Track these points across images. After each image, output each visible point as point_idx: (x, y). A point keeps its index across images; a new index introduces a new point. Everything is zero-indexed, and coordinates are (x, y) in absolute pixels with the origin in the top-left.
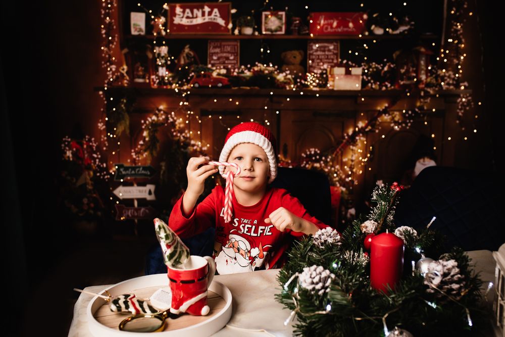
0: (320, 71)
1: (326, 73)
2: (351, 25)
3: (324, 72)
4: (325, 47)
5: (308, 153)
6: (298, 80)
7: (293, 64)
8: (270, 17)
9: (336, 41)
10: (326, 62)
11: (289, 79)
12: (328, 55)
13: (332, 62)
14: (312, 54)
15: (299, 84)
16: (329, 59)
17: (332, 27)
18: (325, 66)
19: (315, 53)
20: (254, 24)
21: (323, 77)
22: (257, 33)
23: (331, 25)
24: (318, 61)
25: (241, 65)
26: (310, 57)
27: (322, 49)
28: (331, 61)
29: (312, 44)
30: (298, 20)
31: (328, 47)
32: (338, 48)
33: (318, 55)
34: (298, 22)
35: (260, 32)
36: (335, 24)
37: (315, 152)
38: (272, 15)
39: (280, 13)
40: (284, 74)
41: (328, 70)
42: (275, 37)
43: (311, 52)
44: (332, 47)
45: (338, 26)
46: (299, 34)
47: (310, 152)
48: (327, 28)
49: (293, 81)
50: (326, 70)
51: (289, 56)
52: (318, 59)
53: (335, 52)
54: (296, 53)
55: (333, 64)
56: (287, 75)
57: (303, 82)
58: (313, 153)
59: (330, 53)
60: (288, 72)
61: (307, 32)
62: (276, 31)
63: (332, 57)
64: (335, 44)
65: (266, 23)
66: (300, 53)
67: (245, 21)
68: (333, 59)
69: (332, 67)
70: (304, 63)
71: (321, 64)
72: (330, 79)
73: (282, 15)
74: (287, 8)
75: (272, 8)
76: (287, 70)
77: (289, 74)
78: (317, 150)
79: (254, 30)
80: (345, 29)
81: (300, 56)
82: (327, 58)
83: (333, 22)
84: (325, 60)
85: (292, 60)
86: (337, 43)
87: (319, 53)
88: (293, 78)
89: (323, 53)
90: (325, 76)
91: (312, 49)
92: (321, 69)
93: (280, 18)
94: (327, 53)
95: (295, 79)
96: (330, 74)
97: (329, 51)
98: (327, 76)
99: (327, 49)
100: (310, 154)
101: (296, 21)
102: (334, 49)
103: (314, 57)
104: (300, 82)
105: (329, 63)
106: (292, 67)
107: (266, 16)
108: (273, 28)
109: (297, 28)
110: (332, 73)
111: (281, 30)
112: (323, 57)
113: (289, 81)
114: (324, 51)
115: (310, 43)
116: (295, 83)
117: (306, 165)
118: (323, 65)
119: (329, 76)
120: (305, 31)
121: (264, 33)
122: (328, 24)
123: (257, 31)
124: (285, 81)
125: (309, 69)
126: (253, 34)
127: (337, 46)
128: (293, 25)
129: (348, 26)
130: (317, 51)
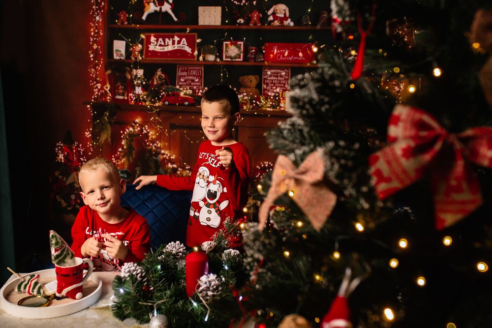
0: (273, 94)
1: (278, 96)
2: (301, 54)
3: (277, 95)
4: (278, 73)
5: (262, 166)
6: (254, 101)
7: (250, 88)
8: (230, 45)
9: (287, 68)
10: (279, 87)
11: (246, 100)
12: (280, 80)
13: (284, 87)
14: (267, 79)
15: (254, 105)
16: (281, 84)
17: (284, 56)
18: (278, 90)
19: (268, 78)
20: (216, 51)
21: (276, 99)
22: (218, 60)
23: (283, 54)
24: (272, 85)
25: (205, 87)
26: (264, 82)
27: (275, 75)
28: (283, 85)
29: (266, 70)
30: (254, 49)
31: (281, 73)
32: (289, 74)
33: (272, 80)
34: (254, 51)
35: (221, 59)
36: (286, 54)
37: (268, 164)
38: (231, 44)
39: (239, 43)
40: (242, 96)
41: (281, 93)
42: (234, 63)
43: (266, 77)
44: (283, 74)
45: (289, 55)
46: (255, 61)
47: (265, 164)
48: (279, 57)
49: (249, 102)
50: (278, 93)
51: (246, 81)
52: (272, 83)
53: (286, 77)
54: (252, 78)
55: (284, 88)
56: (244, 97)
57: (258, 103)
58: (267, 165)
59: (282, 79)
60: (245, 94)
61: (263, 59)
62: (235, 58)
63: (284, 82)
64: (286, 71)
65: (226, 51)
66: (255, 78)
67: (208, 50)
68: (284, 84)
69: (284, 91)
70: (259, 86)
71: (275, 87)
72: (282, 101)
73: (240, 45)
74: (245, 39)
75: (231, 38)
76: (244, 93)
77: (246, 96)
78: (270, 163)
79: (216, 57)
80: (296, 58)
81: (256, 81)
82: (280, 83)
83: (285, 52)
84: (278, 85)
85: (248, 84)
86: (288, 70)
87: (272, 78)
88: (249, 100)
89: (276, 79)
90: (277, 98)
91: (267, 74)
92: (274, 92)
93: (239, 47)
94: (279, 78)
95: (251, 100)
96: (282, 97)
97: (281, 76)
98: (279, 98)
99: (279, 75)
100: (265, 166)
101: (252, 50)
102: (285, 75)
103: (268, 81)
104: (256, 103)
105: (281, 87)
106: (249, 90)
107: (227, 45)
108: (233, 55)
109: (253, 56)
110: (283, 96)
111: (240, 58)
112: (276, 82)
113: (246, 102)
114: (277, 77)
115: (265, 69)
116: (252, 103)
117: (260, 176)
118: (276, 89)
119: (281, 99)
120: (261, 58)
121: (224, 59)
122: (280, 53)
123: (219, 58)
124: (243, 102)
125: (264, 92)
126: (215, 60)
127: (288, 72)
128: (250, 53)
129: (298, 56)
130: (271, 76)
